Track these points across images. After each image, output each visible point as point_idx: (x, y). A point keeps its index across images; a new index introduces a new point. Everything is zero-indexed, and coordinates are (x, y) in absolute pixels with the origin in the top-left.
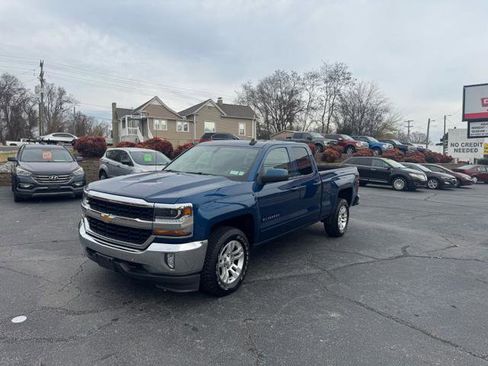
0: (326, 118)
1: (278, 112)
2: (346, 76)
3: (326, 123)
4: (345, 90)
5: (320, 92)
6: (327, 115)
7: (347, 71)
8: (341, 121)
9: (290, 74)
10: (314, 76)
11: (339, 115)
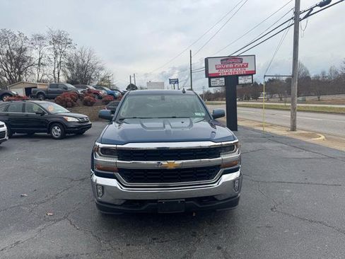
0: (56, 73)
1: (9, 65)
2: (69, 41)
3: (57, 76)
4: (68, 51)
5: (48, 52)
6: (56, 70)
7: (69, 37)
8: (70, 75)
9: (17, 34)
10: (40, 38)
11: (68, 71)
